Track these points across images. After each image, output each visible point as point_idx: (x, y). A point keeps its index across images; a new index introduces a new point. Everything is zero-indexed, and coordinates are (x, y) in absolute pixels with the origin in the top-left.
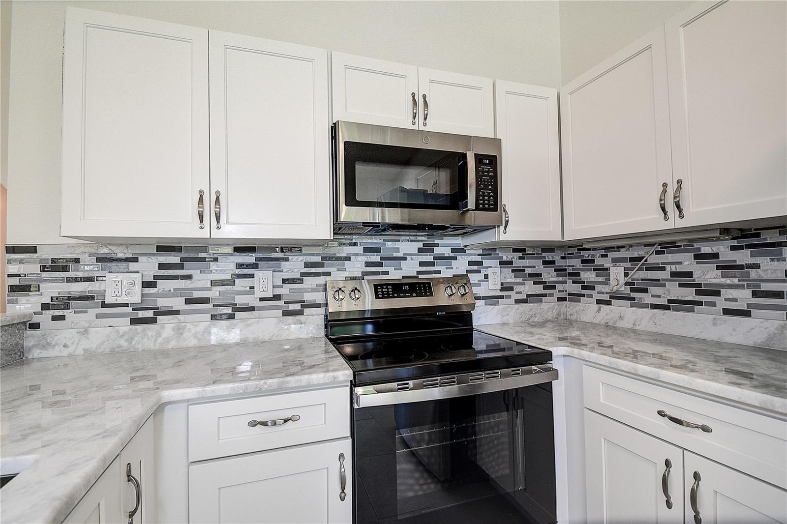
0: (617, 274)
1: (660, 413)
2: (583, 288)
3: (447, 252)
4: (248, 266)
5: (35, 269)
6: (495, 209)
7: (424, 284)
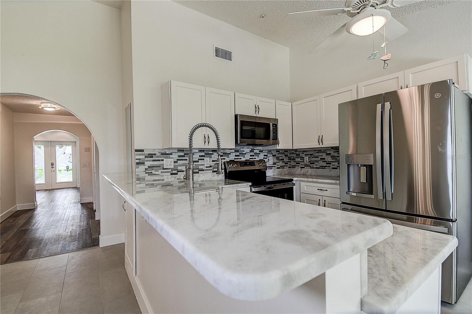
0: (306, 159)
1: (318, 189)
2: (297, 163)
3: (257, 152)
4: (202, 156)
5: (143, 157)
6: (276, 140)
7: (253, 162)
